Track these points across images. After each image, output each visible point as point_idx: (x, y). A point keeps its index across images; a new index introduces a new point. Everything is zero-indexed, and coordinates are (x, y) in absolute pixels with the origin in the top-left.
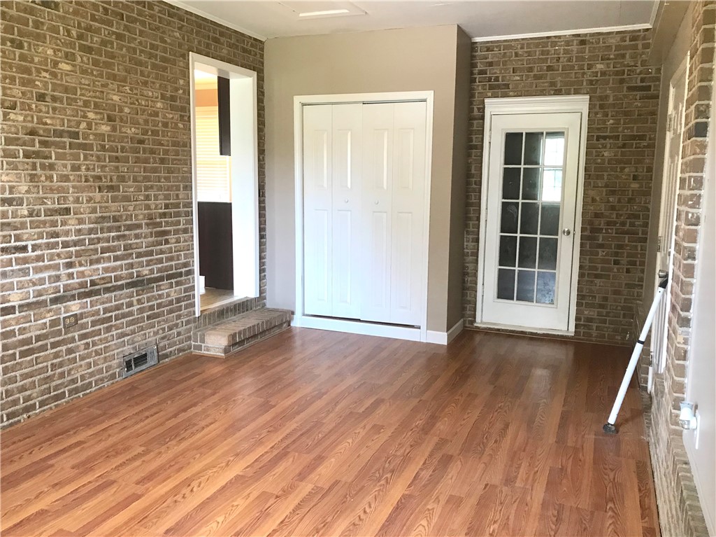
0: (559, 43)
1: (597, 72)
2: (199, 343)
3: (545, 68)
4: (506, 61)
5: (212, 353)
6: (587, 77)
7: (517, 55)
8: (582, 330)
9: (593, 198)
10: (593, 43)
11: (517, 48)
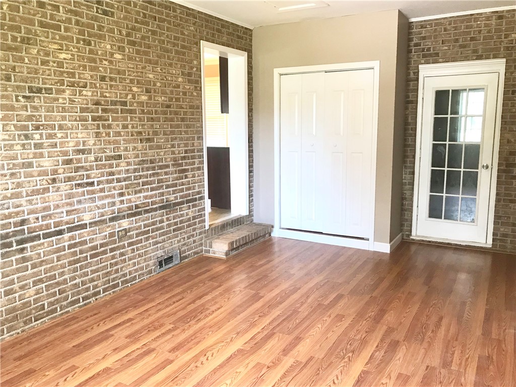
0: (480, 19)
1: (512, 40)
2: (208, 248)
3: (469, 39)
4: (437, 35)
5: (217, 255)
6: (503, 45)
7: (445, 30)
8: (498, 243)
9: (508, 140)
10: (509, 18)
11: (446, 25)
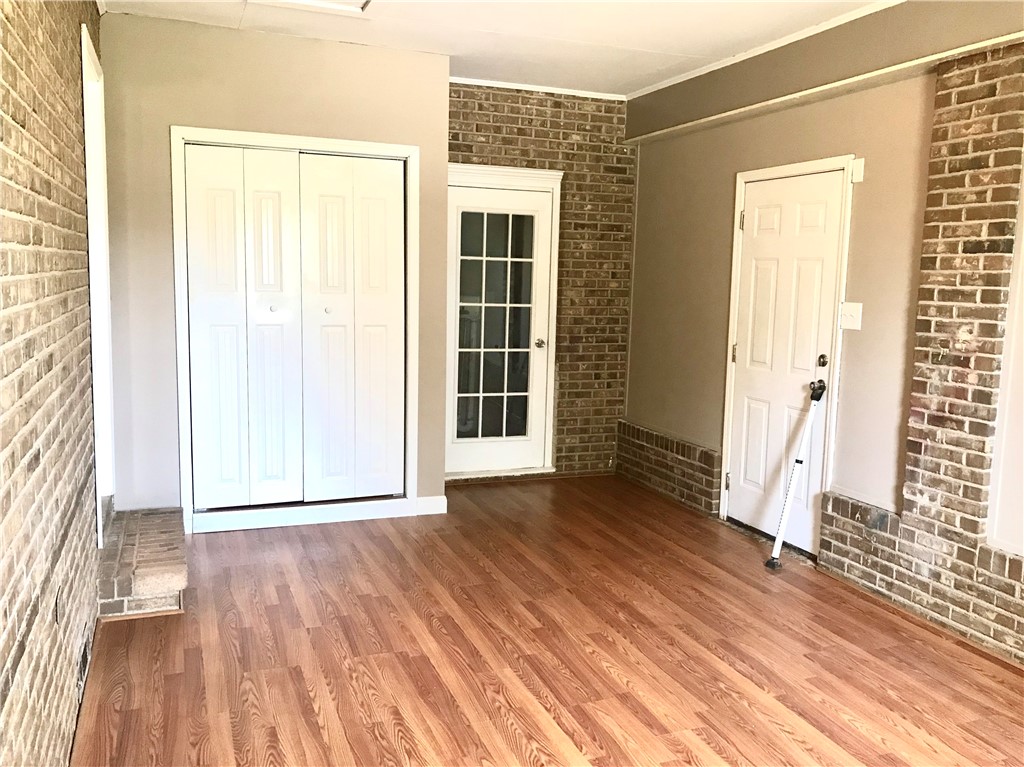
0: (531, 101)
1: (573, 144)
2: (116, 598)
3: (516, 130)
4: (468, 114)
5: (149, 610)
6: (562, 149)
7: (481, 107)
8: (564, 463)
9: (571, 300)
10: (568, 108)
11: (481, 99)
